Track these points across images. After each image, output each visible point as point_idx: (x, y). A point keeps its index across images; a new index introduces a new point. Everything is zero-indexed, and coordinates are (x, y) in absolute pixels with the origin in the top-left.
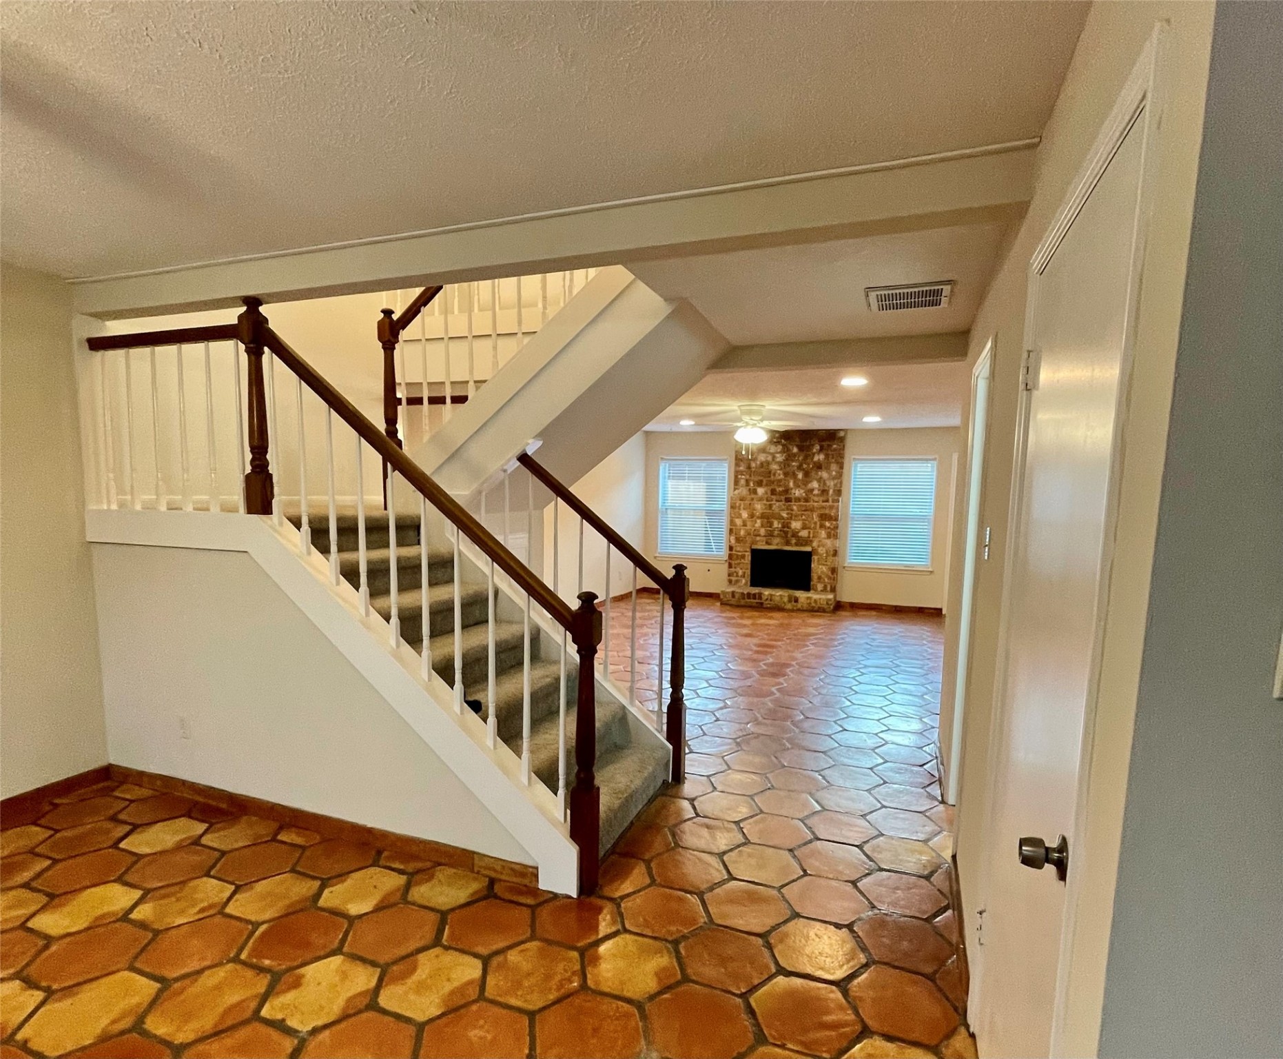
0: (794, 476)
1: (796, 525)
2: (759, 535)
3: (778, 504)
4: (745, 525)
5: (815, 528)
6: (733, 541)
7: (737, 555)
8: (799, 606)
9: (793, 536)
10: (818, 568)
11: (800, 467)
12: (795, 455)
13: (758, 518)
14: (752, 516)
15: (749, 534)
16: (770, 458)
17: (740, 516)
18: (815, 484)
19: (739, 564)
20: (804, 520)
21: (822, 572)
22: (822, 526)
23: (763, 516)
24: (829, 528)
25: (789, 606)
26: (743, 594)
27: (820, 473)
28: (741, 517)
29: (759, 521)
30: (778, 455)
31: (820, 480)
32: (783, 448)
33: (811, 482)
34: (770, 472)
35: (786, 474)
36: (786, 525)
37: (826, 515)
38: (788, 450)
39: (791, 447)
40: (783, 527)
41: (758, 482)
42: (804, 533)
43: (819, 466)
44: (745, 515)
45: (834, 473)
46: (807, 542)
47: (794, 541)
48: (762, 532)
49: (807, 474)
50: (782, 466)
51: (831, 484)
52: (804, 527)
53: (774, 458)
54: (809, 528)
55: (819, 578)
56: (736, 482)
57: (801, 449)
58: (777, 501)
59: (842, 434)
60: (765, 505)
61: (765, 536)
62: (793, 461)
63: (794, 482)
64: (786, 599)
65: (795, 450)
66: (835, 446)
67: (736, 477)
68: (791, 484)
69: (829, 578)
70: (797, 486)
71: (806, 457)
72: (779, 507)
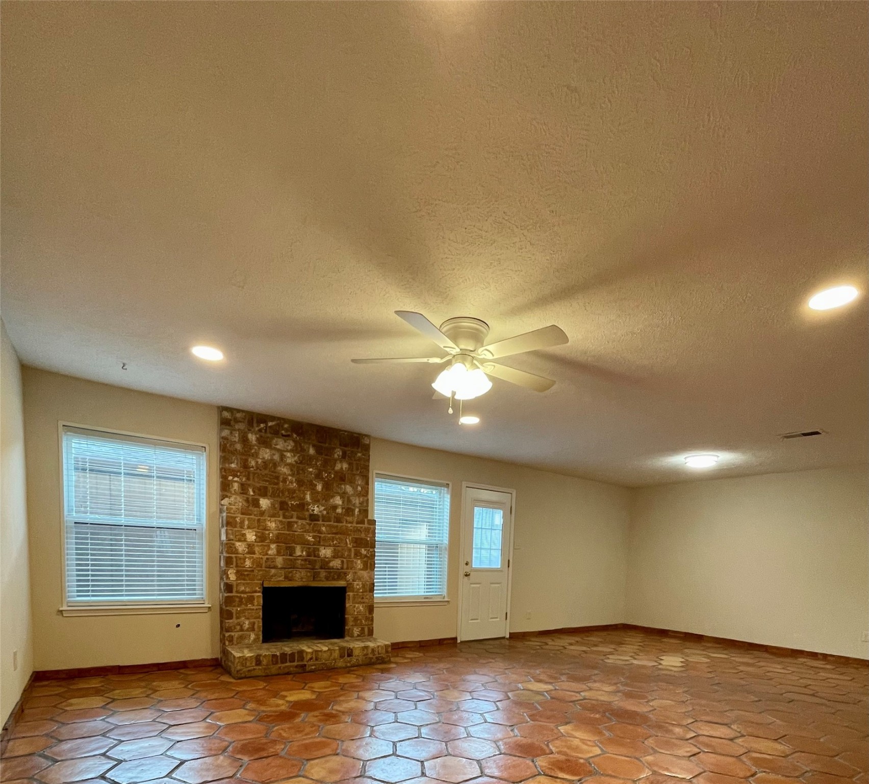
0: (312, 487)
1: (326, 552)
2: (275, 567)
3: (300, 522)
4: (251, 551)
5: (349, 556)
6: (232, 577)
7: (241, 598)
8: (354, 660)
9: (321, 568)
10: (354, 608)
11: (318, 476)
12: (311, 458)
13: (272, 542)
14: (262, 538)
15: (259, 565)
16: (277, 457)
17: (242, 538)
18: (338, 501)
19: (243, 611)
20: (334, 546)
21: (359, 612)
22: (357, 554)
23: (278, 539)
24: (366, 556)
25: (341, 663)
26: (274, 656)
27: (343, 486)
28: (245, 540)
29: (273, 546)
30: (288, 454)
31: (343, 495)
32: (296, 446)
33: (333, 497)
34: (277, 478)
35: (300, 483)
36: (313, 552)
37: (361, 539)
38: (303, 450)
39: (306, 447)
40: (309, 555)
41: (259, 489)
42: (336, 563)
43: (342, 478)
44: (251, 536)
45: (359, 488)
46: (340, 575)
47: (323, 574)
48: (279, 561)
49: (327, 486)
50: (295, 469)
51: (356, 501)
52: (335, 556)
53: (282, 457)
54: (342, 557)
55: (356, 619)
56: (225, 487)
57: (319, 450)
58: (298, 518)
59: (366, 441)
60: (281, 522)
61: (281, 568)
62: (310, 465)
63: (312, 494)
64: (336, 654)
65: (312, 451)
66: (359, 455)
67: (224, 478)
68: (308, 498)
69: (367, 619)
70: (316, 501)
71: (326, 463)
72: (303, 526)
